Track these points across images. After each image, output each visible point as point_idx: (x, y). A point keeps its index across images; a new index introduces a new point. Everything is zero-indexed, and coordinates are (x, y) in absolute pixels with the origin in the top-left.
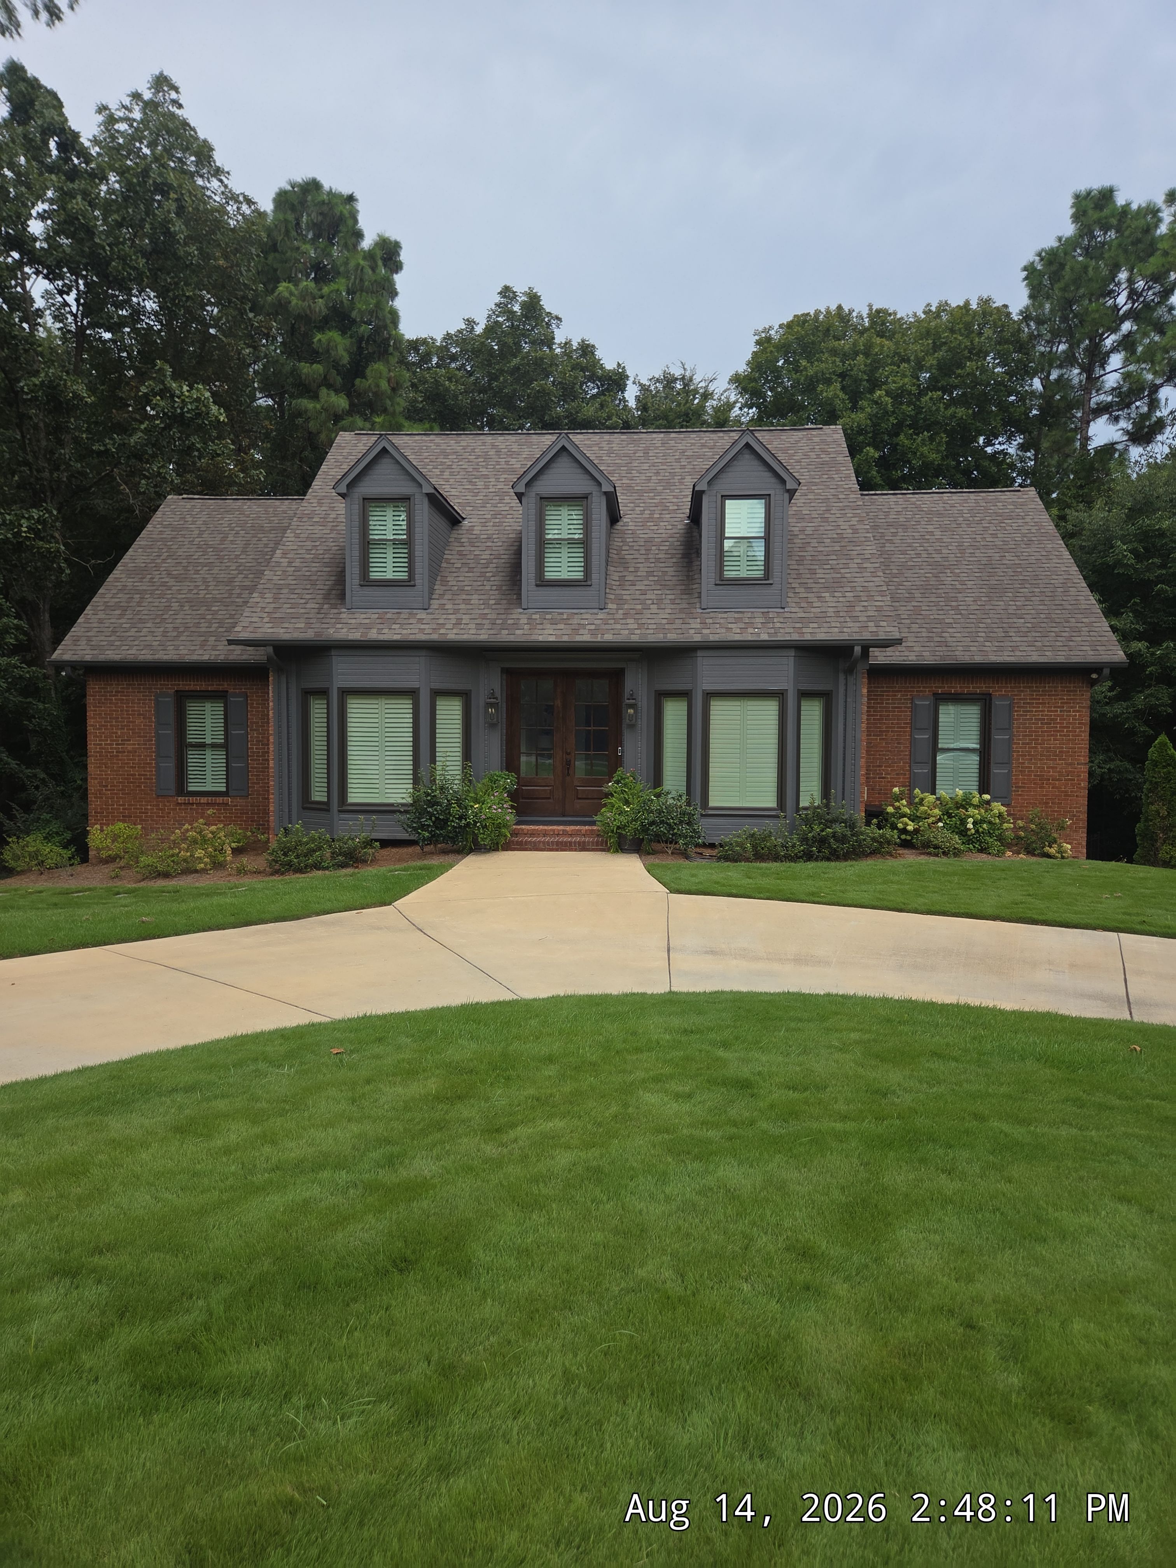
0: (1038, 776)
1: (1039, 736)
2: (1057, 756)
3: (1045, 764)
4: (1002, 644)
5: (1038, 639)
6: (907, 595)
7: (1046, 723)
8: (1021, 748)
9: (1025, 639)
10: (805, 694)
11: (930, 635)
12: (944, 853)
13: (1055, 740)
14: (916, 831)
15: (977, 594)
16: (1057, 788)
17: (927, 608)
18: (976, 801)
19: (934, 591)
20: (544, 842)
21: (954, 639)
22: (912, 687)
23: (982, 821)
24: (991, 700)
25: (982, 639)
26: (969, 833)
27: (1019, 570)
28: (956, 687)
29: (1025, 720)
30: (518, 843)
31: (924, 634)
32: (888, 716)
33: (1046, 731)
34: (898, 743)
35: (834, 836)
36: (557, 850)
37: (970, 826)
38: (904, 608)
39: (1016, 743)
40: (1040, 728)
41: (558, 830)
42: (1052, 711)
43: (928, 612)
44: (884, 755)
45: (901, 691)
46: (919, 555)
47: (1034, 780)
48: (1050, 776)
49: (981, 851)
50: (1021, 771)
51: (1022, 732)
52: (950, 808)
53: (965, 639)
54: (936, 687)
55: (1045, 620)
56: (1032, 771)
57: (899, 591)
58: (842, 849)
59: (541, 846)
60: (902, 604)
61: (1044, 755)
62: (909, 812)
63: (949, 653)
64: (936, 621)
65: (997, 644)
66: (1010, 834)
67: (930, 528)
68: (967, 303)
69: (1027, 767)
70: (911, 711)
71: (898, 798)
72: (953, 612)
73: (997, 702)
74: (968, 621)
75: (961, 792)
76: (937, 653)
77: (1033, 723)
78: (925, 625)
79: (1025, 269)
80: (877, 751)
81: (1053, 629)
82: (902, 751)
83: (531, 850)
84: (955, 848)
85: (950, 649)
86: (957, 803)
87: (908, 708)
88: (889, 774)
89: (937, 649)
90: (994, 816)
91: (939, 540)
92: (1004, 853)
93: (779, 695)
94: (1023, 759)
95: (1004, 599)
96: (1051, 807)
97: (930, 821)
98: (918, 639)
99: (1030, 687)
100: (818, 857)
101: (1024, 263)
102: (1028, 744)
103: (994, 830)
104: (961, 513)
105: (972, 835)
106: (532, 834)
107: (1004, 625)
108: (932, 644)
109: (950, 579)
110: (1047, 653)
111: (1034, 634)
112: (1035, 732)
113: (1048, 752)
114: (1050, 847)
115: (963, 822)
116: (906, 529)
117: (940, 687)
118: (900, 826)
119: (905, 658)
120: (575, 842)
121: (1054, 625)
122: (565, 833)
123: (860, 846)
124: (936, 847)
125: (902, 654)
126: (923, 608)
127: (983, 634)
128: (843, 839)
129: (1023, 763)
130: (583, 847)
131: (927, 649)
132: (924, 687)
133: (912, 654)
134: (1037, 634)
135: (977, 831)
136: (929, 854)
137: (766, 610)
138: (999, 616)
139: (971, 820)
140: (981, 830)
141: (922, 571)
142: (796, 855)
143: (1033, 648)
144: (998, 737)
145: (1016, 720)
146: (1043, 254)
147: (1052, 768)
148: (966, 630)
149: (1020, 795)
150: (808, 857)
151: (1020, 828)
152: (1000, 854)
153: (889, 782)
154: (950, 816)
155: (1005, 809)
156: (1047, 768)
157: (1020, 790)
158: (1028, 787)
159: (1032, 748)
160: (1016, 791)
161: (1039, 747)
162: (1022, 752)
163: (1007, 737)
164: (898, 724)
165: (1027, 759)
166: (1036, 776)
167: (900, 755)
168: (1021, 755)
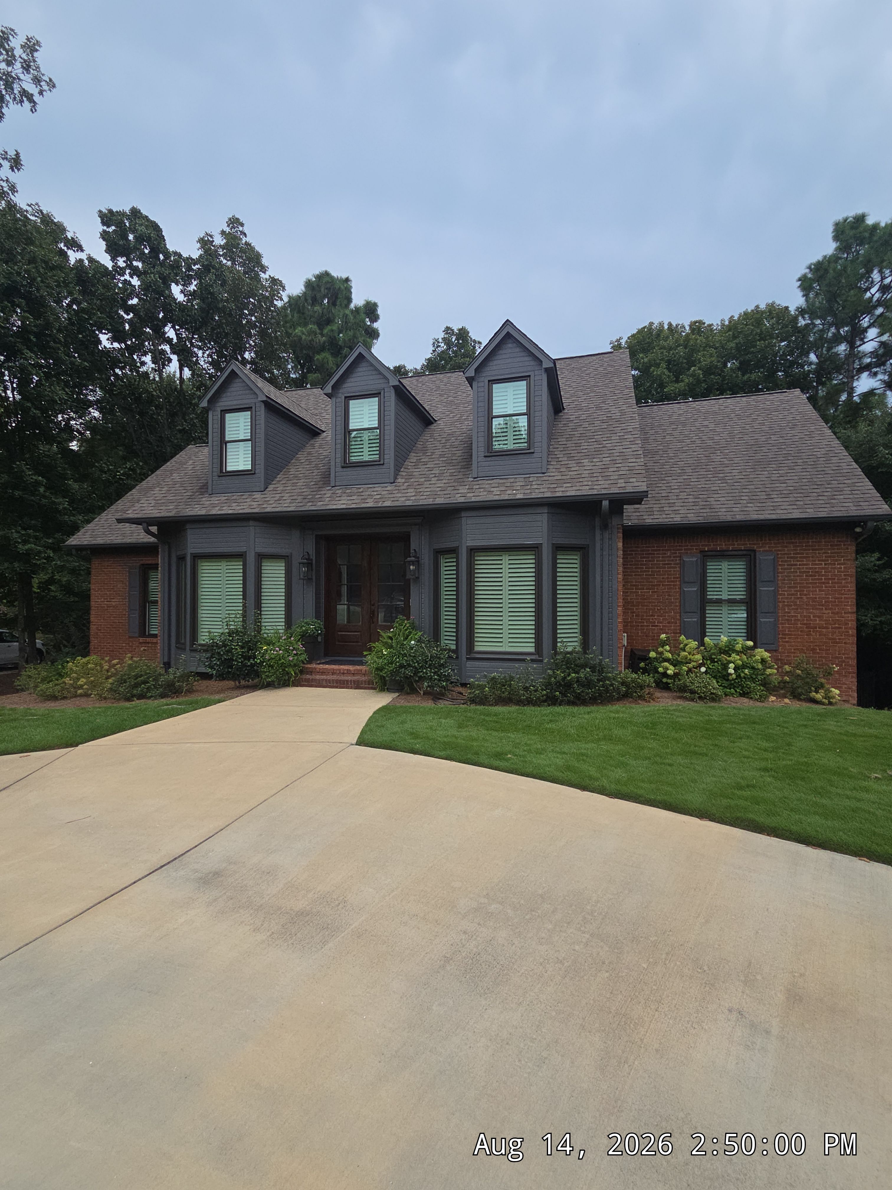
0: (804, 624)
1: (804, 587)
2: (823, 606)
3: (811, 613)
4: (764, 505)
5: (799, 499)
6: (680, 471)
7: (811, 576)
8: (787, 598)
9: (787, 499)
10: (558, 549)
11: (696, 500)
12: (700, 698)
13: (820, 591)
14: (676, 675)
15: (742, 467)
16: (824, 635)
17: (696, 480)
18: (738, 647)
19: (704, 467)
20: (326, 680)
21: (719, 503)
22: (679, 546)
23: (744, 666)
24: (755, 555)
25: (745, 502)
26: (730, 678)
27: (783, 447)
28: (722, 545)
29: (789, 572)
30: (308, 680)
31: (690, 500)
32: (658, 572)
33: (811, 583)
34: (669, 596)
35: (578, 681)
36: (337, 687)
37: (731, 671)
38: (675, 481)
39: (781, 595)
40: (806, 580)
41: (344, 670)
42: (816, 564)
43: (696, 483)
44: (656, 606)
45: (670, 550)
46: (693, 442)
47: (800, 628)
48: (817, 624)
49: (744, 695)
50: (788, 620)
51: (787, 584)
52: (714, 654)
53: (728, 502)
54: (702, 545)
55: (807, 484)
56: (798, 620)
57: (673, 469)
58: (588, 694)
59: (324, 684)
60: (674, 478)
61: (810, 605)
62: (671, 657)
63: (713, 514)
64: (702, 489)
65: (759, 505)
66: (775, 680)
67: (706, 423)
68: (757, 307)
69: (793, 616)
70: (680, 568)
71: (663, 644)
72: (720, 482)
73: (760, 557)
74: (733, 487)
75: (726, 639)
76: (701, 514)
77: (798, 576)
78: (692, 493)
79: (799, 280)
80: (650, 602)
81: (815, 490)
82: (673, 603)
83: (316, 687)
84: (712, 693)
85: (714, 510)
86: (720, 648)
87: (677, 564)
88: (661, 623)
89: (702, 511)
90: (756, 661)
91: (714, 431)
92: (766, 697)
93: (535, 549)
94: (789, 609)
95: (768, 469)
96: (818, 653)
97: (690, 666)
98: (685, 504)
99: (793, 543)
100: (562, 701)
101: (799, 275)
102: (793, 595)
103: (757, 675)
104: (733, 411)
105: (733, 680)
106: (323, 672)
107: (767, 489)
108: (698, 507)
109: (719, 457)
110: (808, 510)
111: (796, 495)
112: (800, 583)
113: (815, 601)
114: (817, 692)
115: (725, 667)
116: (684, 424)
117: (706, 545)
118: (661, 670)
119: (670, 520)
120: (351, 681)
121: (816, 487)
122: (348, 672)
123: (607, 691)
124: (693, 692)
125: (668, 516)
126: (693, 480)
127: (746, 498)
128: (588, 684)
129: (789, 613)
130: (357, 686)
131: (691, 511)
132: (691, 546)
133: (677, 516)
134: (799, 495)
135: (739, 676)
136: (685, 699)
137: (528, 476)
138: (763, 483)
139: (732, 665)
140: (742, 675)
141: (695, 453)
142: (539, 698)
143: (795, 507)
144: (763, 589)
145: (781, 573)
146: (813, 267)
147: (818, 616)
148: (730, 495)
149: (787, 642)
150: (552, 701)
151: (787, 672)
152: (762, 699)
153: (657, 629)
154: (713, 661)
155: (769, 655)
156: (813, 617)
157: (787, 637)
158: (795, 635)
159: (798, 598)
160: (782, 638)
161: (804, 597)
162: (788, 602)
163: (773, 588)
164: (668, 578)
165: (793, 609)
166: (802, 624)
167: (671, 606)
168: (787, 605)
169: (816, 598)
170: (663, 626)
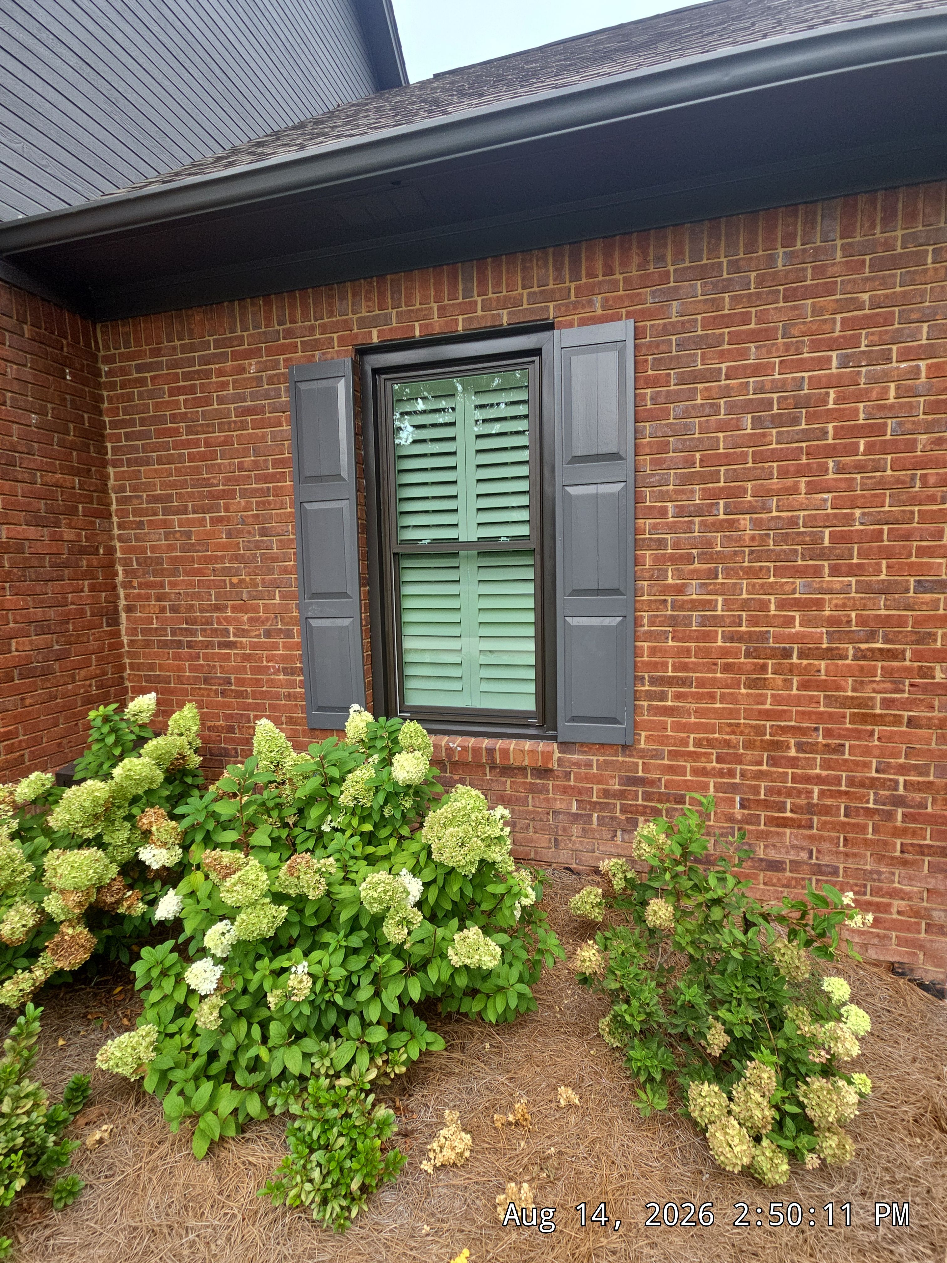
0: (741, 638)
1: (747, 475)
2: (822, 556)
3: (769, 589)
7: (776, 420)
8: (672, 529)
13: (813, 489)
16: (822, 686)
22: (289, 334)
28: (428, 313)
32: (227, 442)
33: (775, 456)
34: (264, 532)
39: (649, 513)
40: (753, 441)
44: (227, 572)
45: (258, 353)
47: (725, 653)
48: (793, 639)
50: (673, 621)
51: (675, 464)
54: (362, 323)
56: (717, 621)
61: (767, 555)
69: (695, 605)
70: (293, 419)
73: (566, 351)
80: (208, 560)
82: (274, 559)
94: (679, 574)
96: (793, 763)
99: (702, 274)
102: (699, 512)
112: (729, 458)
113: (785, 538)
117: (374, 322)
129: (680, 590)
132: (324, 329)
144: (583, 490)
147: (798, 604)
149: (669, 711)
153: (246, 658)
156: (781, 606)
157: (671, 691)
158: (701, 683)
159: (718, 527)
160: (650, 696)
161: (745, 520)
162: (676, 546)
163: (616, 488)
164: (256, 466)
165: (695, 575)
166: (730, 637)
167: (271, 571)
168: (673, 559)
169: (793, 522)
170: (254, 646)
